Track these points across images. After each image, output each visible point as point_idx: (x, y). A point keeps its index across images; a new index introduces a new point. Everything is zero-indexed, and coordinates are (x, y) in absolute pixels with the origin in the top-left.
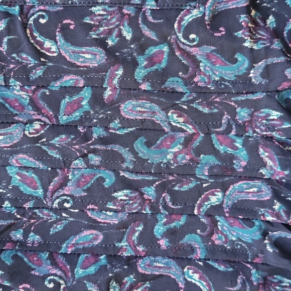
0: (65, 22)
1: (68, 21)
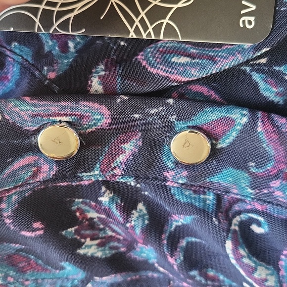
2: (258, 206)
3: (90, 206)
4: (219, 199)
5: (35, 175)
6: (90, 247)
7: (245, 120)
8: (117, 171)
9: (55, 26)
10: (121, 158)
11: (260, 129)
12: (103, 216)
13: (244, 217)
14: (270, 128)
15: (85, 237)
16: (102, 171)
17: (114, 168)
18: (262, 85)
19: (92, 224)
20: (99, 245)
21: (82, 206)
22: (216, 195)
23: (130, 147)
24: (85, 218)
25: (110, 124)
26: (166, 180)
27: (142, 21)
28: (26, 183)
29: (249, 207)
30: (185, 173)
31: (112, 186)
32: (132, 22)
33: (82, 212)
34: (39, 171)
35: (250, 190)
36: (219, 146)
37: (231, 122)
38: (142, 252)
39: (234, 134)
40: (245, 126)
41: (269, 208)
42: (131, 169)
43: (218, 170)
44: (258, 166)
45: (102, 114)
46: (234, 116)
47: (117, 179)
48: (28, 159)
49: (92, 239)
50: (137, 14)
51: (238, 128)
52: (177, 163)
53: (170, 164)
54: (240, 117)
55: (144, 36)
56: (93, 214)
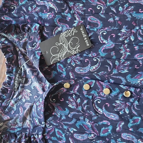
0: (106, 104)
1: (108, 104)
2: (99, 98)
3: (71, 98)
4: (92, 97)
5: (63, 91)
6: (70, 105)
7: (95, 82)
8: (76, 92)
9: (61, 59)
10: (76, 89)
11: (97, 83)
12: (73, 100)
13: (97, 100)
14: (99, 83)
15: (70, 104)
16: (73, 91)
17: (75, 91)
18: (96, 76)
19: (71, 102)
20: (72, 106)
21: (70, 98)
22: (92, 96)
23: (77, 87)
24: (70, 100)
25: (75, 83)
26: (83, 93)
27: (74, 52)
28: (62, 92)
29: (98, 98)
30: (86, 92)
31: (76, 94)
32: (72, 53)
33: (70, 99)
34: (64, 90)
35: (97, 94)
36: (91, 87)
37: (92, 82)
38: (79, 108)
39: (93, 84)
40: (95, 83)
41: (101, 98)
42: (78, 91)
43: (91, 91)
44: (98, 90)
45: (73, 81)
46: (93, 81)
47: (76, 93)
48: (63, 88)
49: (71, 104)
50: (73, 51)
51: (94, 83)
52: (85, 90)
53: (84, 90)
54: (94, 81)
55: (75, 54)
56: (71, 100)
